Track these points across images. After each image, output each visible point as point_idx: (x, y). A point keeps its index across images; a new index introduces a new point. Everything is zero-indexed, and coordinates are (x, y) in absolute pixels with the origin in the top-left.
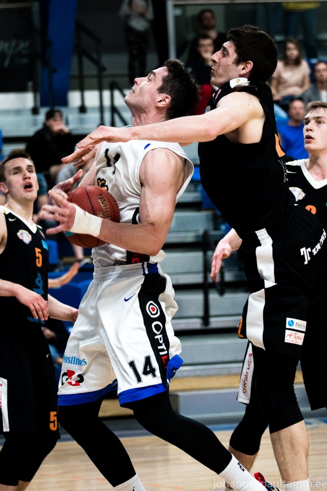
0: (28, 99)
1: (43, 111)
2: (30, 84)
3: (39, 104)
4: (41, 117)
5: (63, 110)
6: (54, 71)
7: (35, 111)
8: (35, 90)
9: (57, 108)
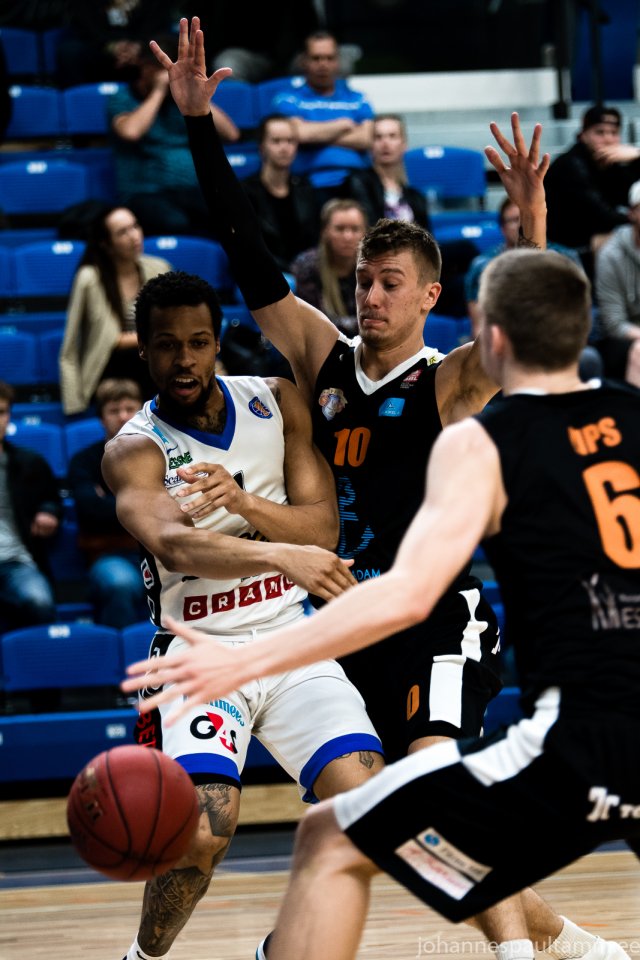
0: (544, 85)
1: (578, 111)
2: (549, 49)
3: (567, 95)
4: (574, 124)
5: (622, 107)
6: (604, 19)
7: (560, 111)
8: (559, 66)
9: (609, 105)
